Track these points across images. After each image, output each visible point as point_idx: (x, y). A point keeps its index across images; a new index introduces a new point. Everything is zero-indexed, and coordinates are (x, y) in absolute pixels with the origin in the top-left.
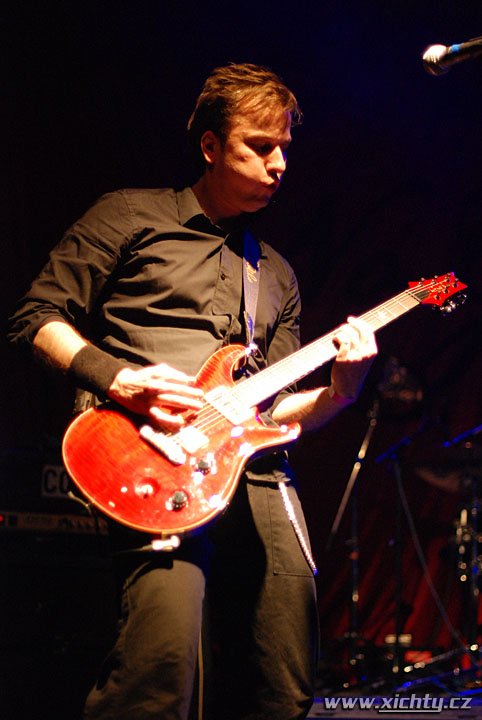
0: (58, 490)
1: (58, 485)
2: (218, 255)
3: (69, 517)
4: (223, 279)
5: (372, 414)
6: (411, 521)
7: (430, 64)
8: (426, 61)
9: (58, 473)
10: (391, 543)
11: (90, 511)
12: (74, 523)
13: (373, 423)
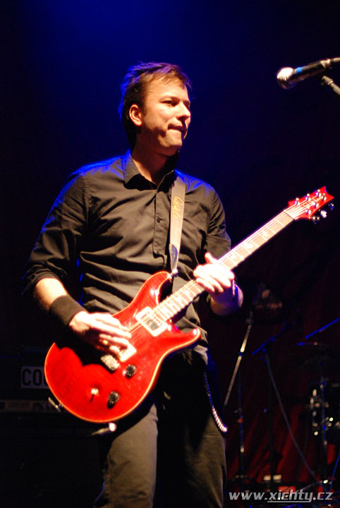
0: (32, 383)
1: (32, 380)
2: (153, 203)
3: (40, 402)
4: (159, 222)
5: (249, 321)
6: (278, 395)
7: (282, 81)
8: (279, 80)
9: (32, 371)
10: (265, 411)
11: (60, 411)
12: (44, 406)
13: (249, 327)
